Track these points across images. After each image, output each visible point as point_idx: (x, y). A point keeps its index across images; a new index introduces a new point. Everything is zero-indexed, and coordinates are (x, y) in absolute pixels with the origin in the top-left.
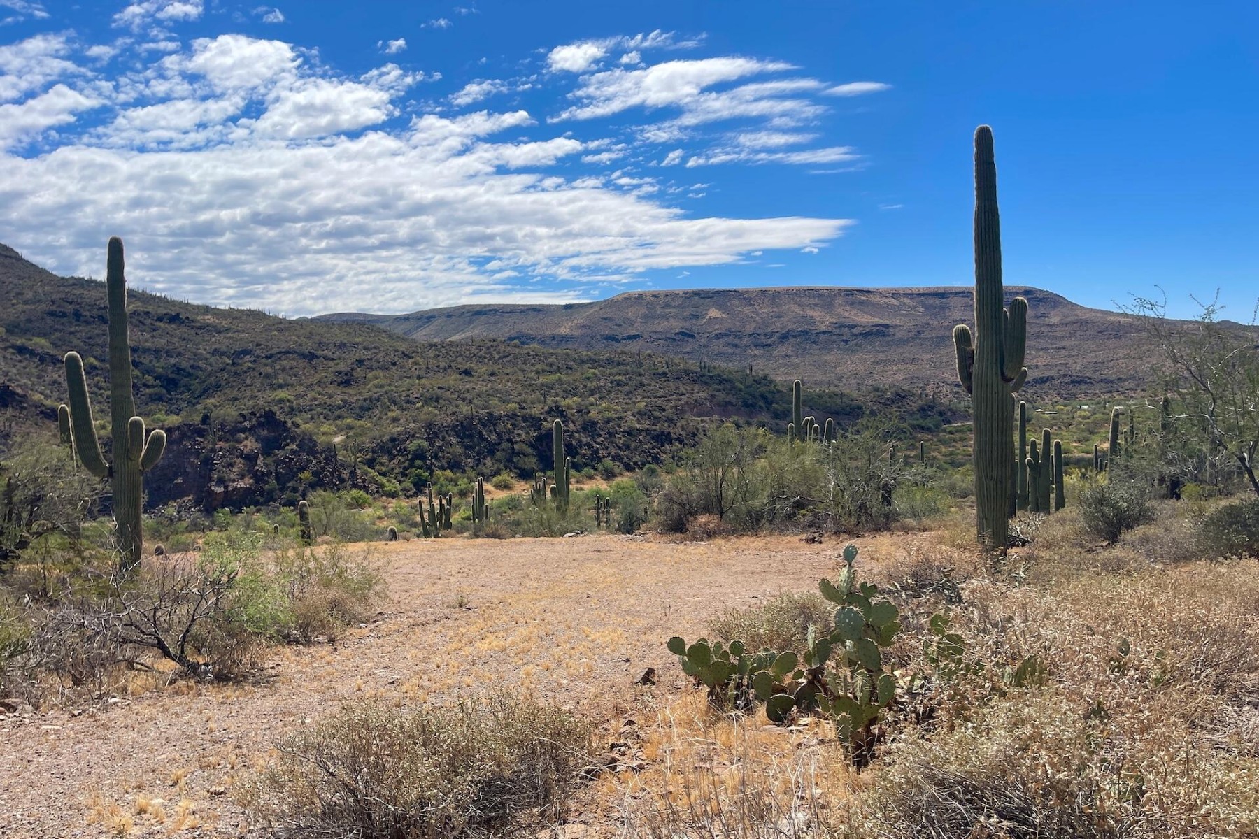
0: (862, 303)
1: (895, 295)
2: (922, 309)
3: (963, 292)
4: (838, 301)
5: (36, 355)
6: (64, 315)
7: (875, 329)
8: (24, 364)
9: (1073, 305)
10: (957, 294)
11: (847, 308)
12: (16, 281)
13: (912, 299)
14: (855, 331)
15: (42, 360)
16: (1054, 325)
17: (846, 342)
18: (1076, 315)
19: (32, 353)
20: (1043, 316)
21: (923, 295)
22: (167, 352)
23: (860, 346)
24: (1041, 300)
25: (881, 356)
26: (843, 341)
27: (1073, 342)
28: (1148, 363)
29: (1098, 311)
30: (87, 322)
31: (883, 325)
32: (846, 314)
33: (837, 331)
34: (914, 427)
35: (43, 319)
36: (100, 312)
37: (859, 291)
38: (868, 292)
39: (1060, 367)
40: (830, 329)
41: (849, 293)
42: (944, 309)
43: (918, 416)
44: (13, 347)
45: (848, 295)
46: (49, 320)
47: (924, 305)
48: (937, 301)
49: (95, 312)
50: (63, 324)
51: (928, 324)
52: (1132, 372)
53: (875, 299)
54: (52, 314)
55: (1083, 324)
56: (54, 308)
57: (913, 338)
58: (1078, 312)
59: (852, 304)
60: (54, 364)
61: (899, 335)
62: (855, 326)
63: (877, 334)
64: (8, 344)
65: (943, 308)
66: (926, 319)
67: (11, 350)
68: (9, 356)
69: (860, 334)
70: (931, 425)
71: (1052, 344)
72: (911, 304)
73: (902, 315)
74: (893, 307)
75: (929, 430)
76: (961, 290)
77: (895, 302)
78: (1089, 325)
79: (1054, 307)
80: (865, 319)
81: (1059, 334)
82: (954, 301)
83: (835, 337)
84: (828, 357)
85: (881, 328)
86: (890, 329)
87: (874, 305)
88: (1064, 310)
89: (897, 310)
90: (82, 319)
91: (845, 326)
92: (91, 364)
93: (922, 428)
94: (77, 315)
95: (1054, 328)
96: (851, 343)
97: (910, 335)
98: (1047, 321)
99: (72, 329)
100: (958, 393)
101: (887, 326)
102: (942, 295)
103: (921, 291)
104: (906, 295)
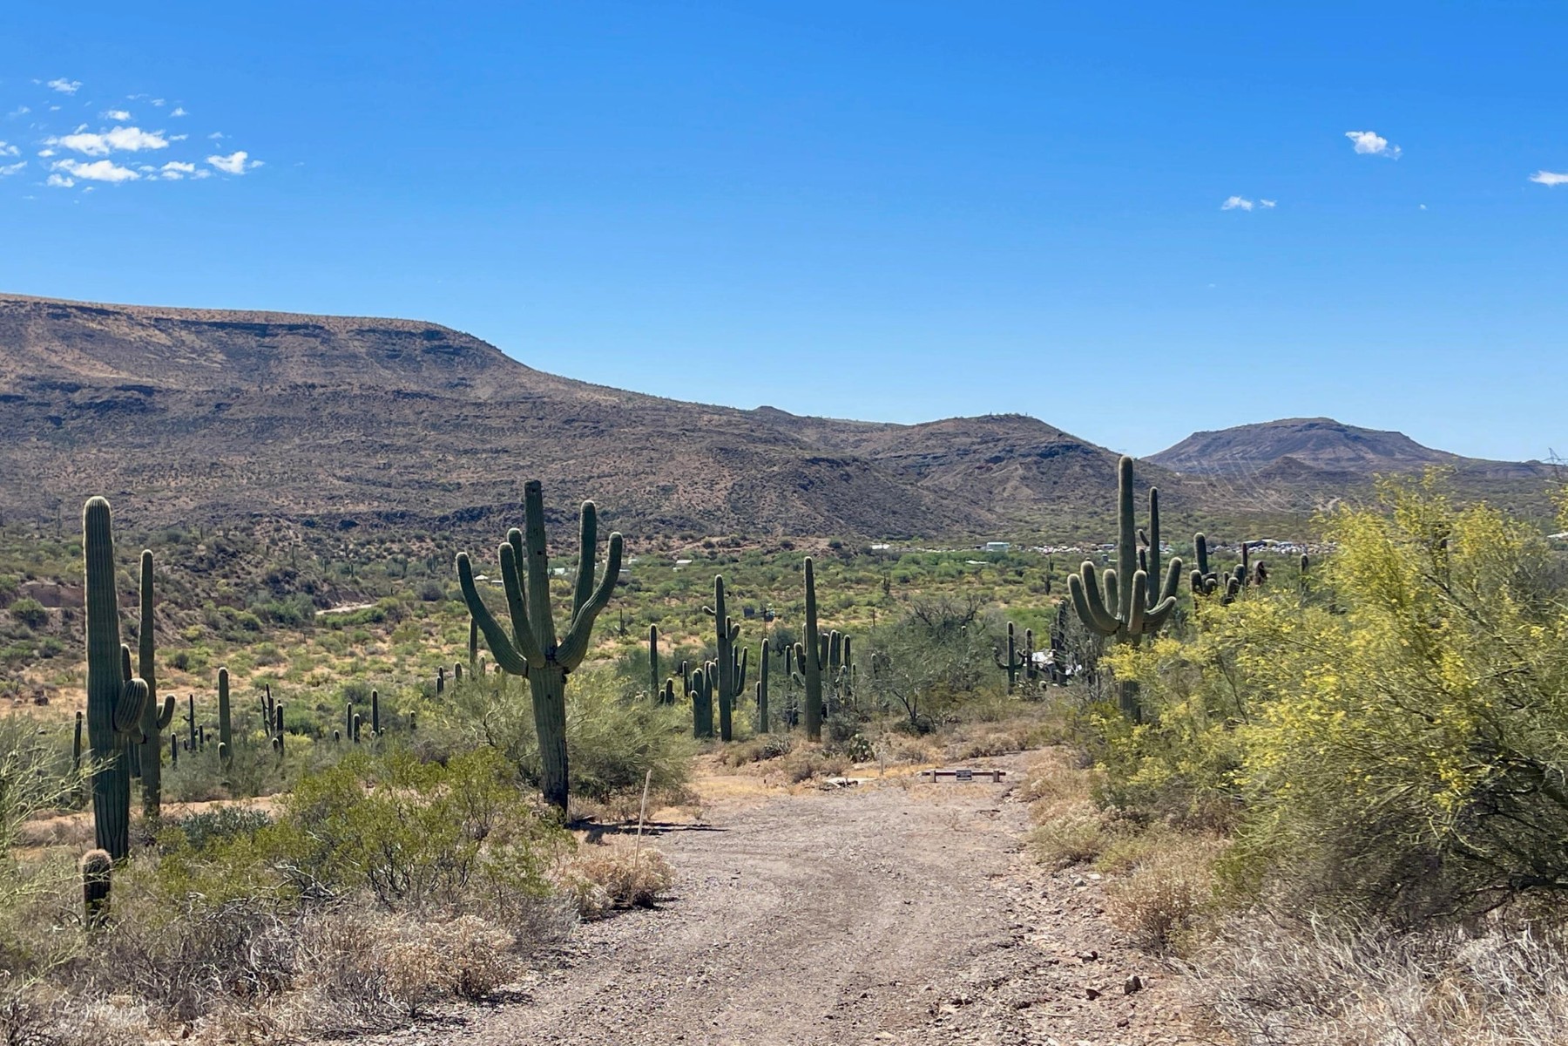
0: (90, 336)
1: (160, 322)
2: (221, 357)
3: (306, 326)
4: (34, 328)
7: (123, 395)
9: (516, 364)
10: (292, 328)
11: (56, 345)
13: (198, 333)
14: (77, 397)
16: (485, 404)
17: (57, 421)
18: (522, 386)
20: (462, 383)
21: (221, 326)
23: (91, 432)
24: (457, 352)
25: (143, 457)
26: (51, 418)
27: (522, 440)
28: (650, 484)
29: (559, 380)
31: (141, 389)
32: (55, 359)
33: (36, 396)
34: (264, 616)
37: (82, 309)
38: (102, 312)
39: (500, 489)
40: (20, 392)
41: (60, 312)
42: (267, 359)
43: (264, 594)
45: (57, 316)
47: (223, 346)
48: (252, 342)
51: (238, 390)
52: (625, 502)
53: (120, 329)
55: (535, 403)
57: (206, 419)
58: (524, 380)
59: (66, 338)
61: (176, 410)
62: (76, 388)
63: (128, 407)
65: (265, 356)
66: (231, 380)
69: (90, 406)
70: (295, 612)
71: (483, 442)
72: (198, 344)
73: (179, 367)
74: (159, 349)
75: (292, 622)
76: (299, 322)
77: (162, 338)
78: (548, 409)
79: (483, 367)
80: (99, 372)
81: (494, 423)
82: (287, 341)
83: (32, 410)
84: (17, 455)
85: (136, 394)
86: (157, 397)
87: (118, 342)
88: (500, 374)
89: (166, 358)
91: (54, 387)
93: (281, 618)
95: (486, 410)
96: (69, 425)
97: (202, 411)
98: (472, 395)
100: (318, 540)
101: (149, 391)
102: (261, 328)
103: (218, 319)
104: (186, 324)
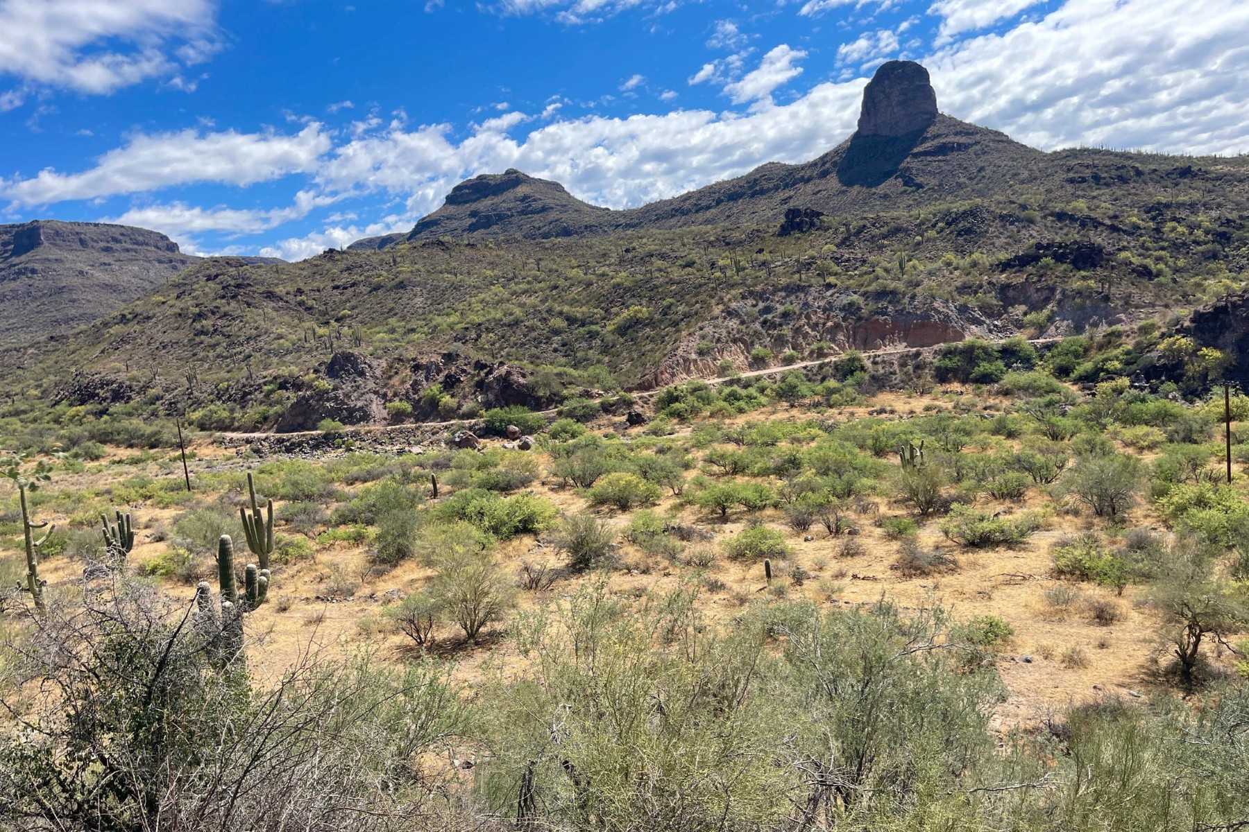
5: (1076, 220)
6: (1084, 180)
8: (1065, 231)
12: (1010, 163)
15: (1083, 225)
19: (1072, 218)
22: (1204, 205)
30: (1107, 185)
35: (1062, 187)
36: (1118, 173)
44: (1052, 214)
46: (1069, 188)
49: (1114, 173)
50: (1083, 190)
54: (1072, 181)
56: (1071, 175)
60: (1096, 227)
64: (1047, 212)
67: (1050, 218)
68: (1049, 224)
90: (1102, 181)
92: (1134, 223)
94: (1096, 178)
99: (1095, 194)
